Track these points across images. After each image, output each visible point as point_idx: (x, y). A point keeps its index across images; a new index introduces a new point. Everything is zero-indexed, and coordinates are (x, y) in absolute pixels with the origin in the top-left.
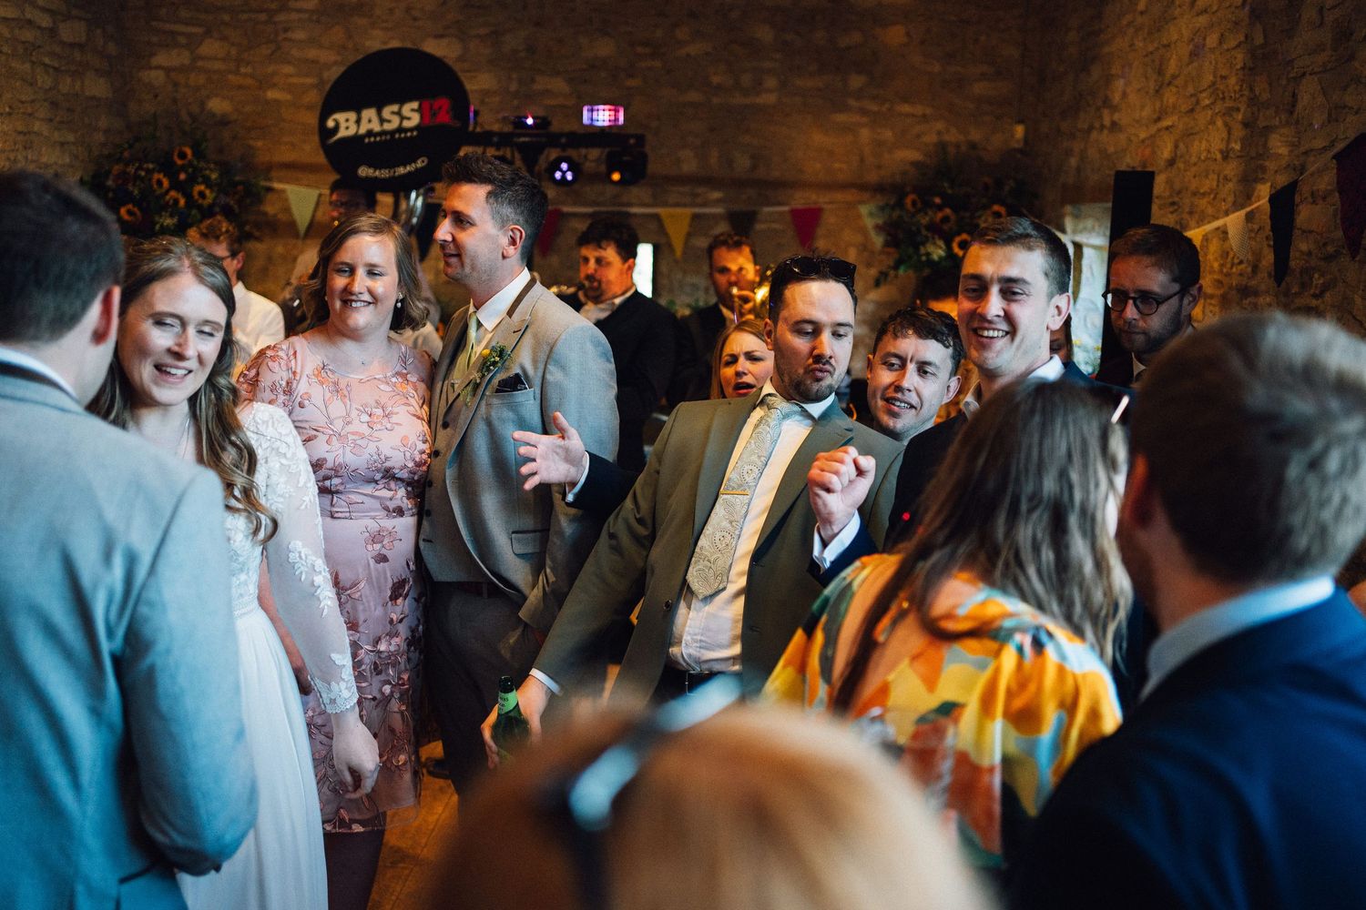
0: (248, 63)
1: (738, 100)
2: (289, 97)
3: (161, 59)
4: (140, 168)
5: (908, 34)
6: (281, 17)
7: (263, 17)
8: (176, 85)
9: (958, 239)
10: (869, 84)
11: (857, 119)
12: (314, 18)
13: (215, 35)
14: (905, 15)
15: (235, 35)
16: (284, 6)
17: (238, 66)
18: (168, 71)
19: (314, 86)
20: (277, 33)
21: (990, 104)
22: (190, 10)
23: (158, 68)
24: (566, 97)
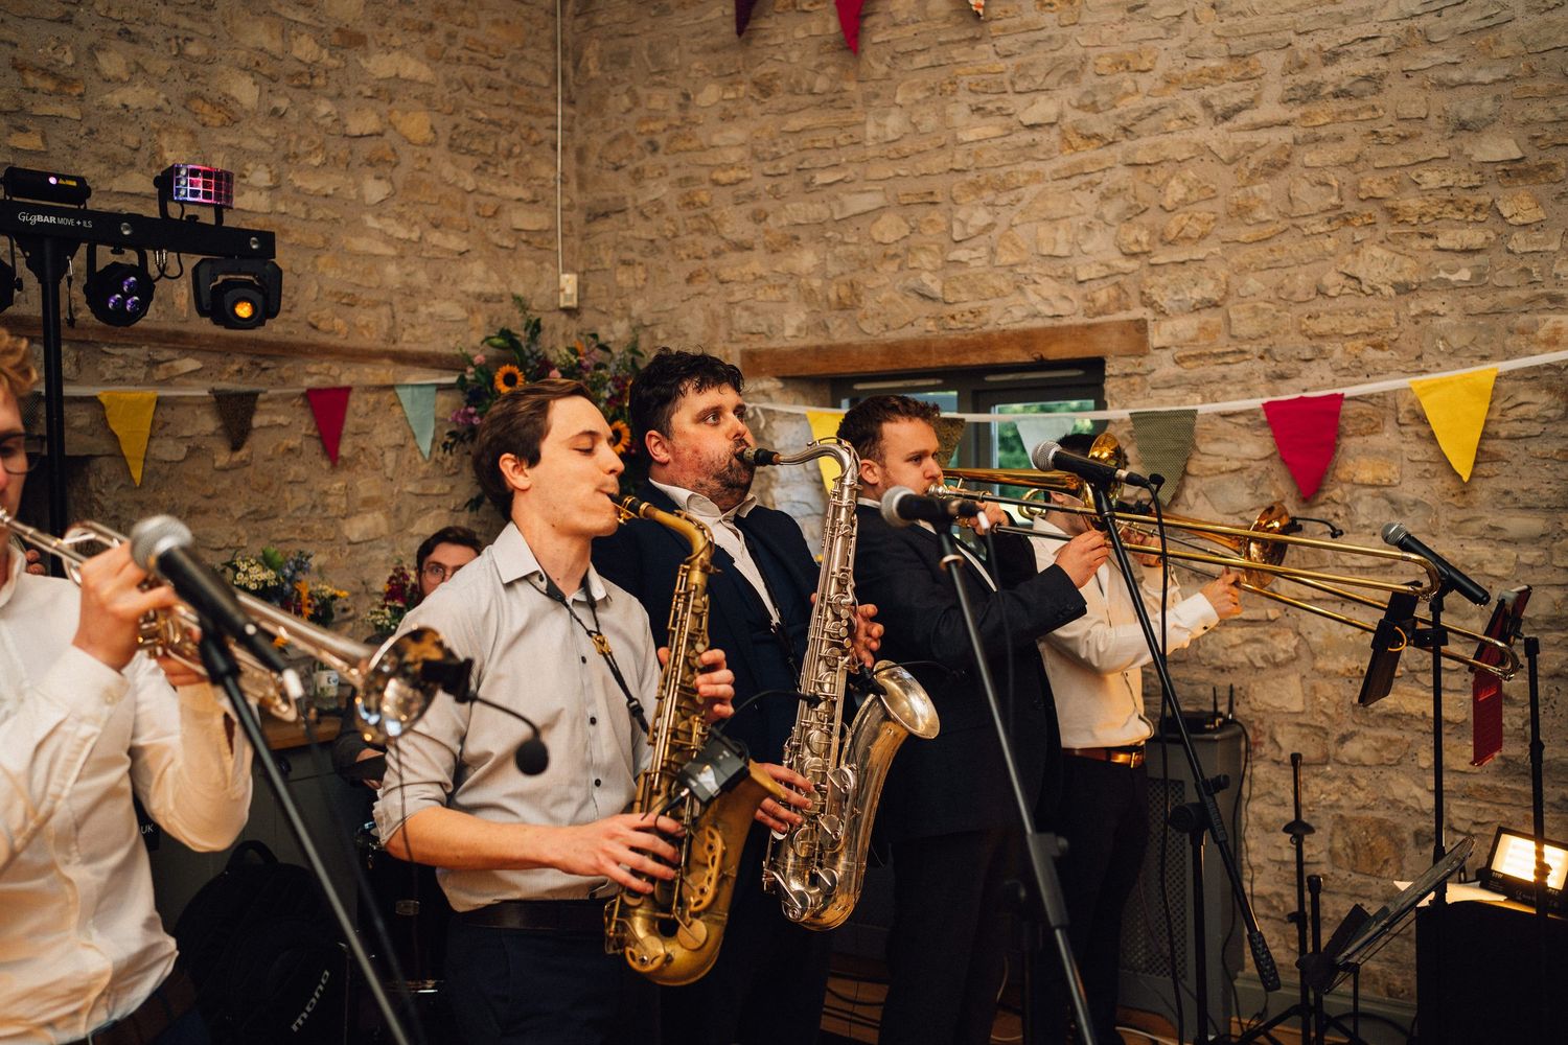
5: (433, 129)
10: (390, 196)
11: (381, 249)
14: (427, 99)
21: (528, 243)
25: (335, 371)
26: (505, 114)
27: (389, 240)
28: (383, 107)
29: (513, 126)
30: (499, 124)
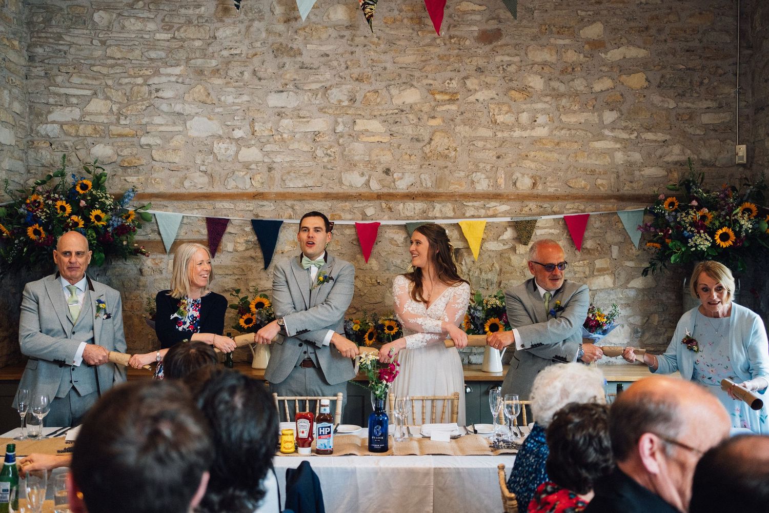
0: (126, 117)
1: (518, 134)
2: (159, 142)
3: (58, 115)
6: (156, 80)
7: (140, 81)
8: (67, 134)
9: (720, 232)
10: (619, 118)
12: (180, 80)
13: (100, 95)
14: (644, 66)
15: (117, 95)
16: (157, 73)
17: (118, 119)
18: (61, 125)
19: (179, 133)
20: (150, 93)
21: (715, 130)
22: (80, 77)
23: (53, 122)
24: (380, 134)
25: (582, 207)
26: (698, 63)
28: (615, 75)
29: (703, 69)
30: (693, 70)
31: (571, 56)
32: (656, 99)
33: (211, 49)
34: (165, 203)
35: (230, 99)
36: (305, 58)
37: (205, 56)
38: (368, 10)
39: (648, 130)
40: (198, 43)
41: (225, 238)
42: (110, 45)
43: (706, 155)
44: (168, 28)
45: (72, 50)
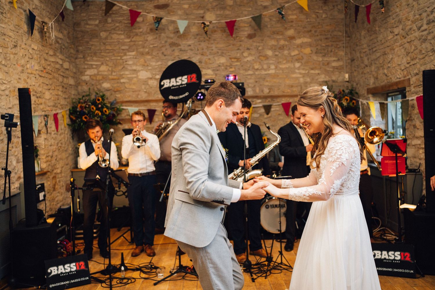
0: (115, 72)
1: (264, 72)
2: (128, 81)
3: (89, 72)
4: (87, 104)
5: (311, 51)
6: (125, 58)
7: (119, 58)
8: (93, 79)
10: (301, 65)
11: (299, 76)
12: (135, 57)
13: (104, 64)
14: (310, 45)
15: (111, 64)
16: (125, 55)
17: (112, 73)
18: (90, 76)
19: (135, 77)
20: (123, 62)
21: (337, 69)
22: (97, 57)
23: (87, 75)
24: (212, 75)
25: (288, 99)
26: (330, 44)
27: (300, 74)
28: (299, 49)
29: (332, 46)
30: (328, 46)
31: (282, 42)
32: (315, 58)
33: (146, 45)
34: (132, 104)
35: (154, 64)
36: (182, 47)
37: (144, 47)
38: (205, 29)
39: (312, 69)
40: (140, 43)
41: (155, 116)
42: (107, 45)
43: (334, 78)
44: (129, 37)
45: (93, 47)
